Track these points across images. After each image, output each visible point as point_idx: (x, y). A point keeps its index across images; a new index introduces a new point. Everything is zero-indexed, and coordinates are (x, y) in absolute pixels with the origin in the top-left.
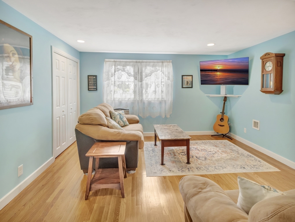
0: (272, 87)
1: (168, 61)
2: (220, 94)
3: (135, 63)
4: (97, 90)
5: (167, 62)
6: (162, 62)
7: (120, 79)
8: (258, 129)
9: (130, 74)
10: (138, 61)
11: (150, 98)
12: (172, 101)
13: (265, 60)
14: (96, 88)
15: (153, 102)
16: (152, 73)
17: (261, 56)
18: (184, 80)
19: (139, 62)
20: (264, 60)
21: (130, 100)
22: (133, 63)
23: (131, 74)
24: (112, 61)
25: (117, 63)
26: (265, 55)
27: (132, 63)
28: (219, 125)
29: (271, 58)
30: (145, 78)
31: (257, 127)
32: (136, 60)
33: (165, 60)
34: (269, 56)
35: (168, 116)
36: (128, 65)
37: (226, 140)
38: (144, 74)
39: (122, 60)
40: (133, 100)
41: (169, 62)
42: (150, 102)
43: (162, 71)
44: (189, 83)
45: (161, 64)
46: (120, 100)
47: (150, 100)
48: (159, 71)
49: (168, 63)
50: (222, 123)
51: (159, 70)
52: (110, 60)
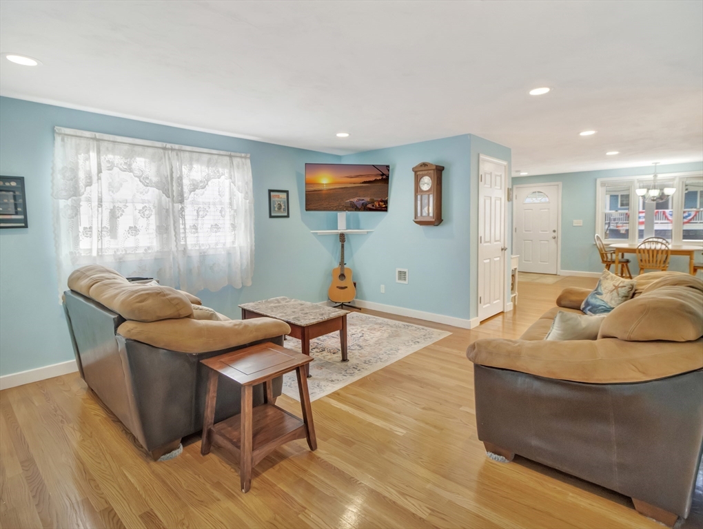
0: (431, 215)
1: (243, 155)
2: (337, 229)
3: (162, 151)
4: (26, 226)
5: (241, 157)
6: (230, 156)
7: (116, 192)
8: (406, 282)
9: (147, 181)
10: (169, 146)
11: (203, 244)
12: (253, 248)
13: (421, 173)
14: (25, 221)
15: (211, 252)
16: (208, 181)
17: (415, 166)
18: (274, 201)
19: (172, 149)
20: (418, 173)
21: (150, 251)
22: (156, 150)
23: (151, 180)
24: (88, 138)
25: (106, 144)
26: (421, 166)
27: (150, 151)
28: (337, 287)
29: (430, 171)
30: (191, 192)
31: (405, 280)
32: (164, 144)
33: (236, 152)
34: (426, 168)
35: (249, 284)
36: (140, 155)
37: (354, 312)
38: (186, 182)
39: (119, 139)
40: (157, 252)
41: (245, 158)
42: (204, 253)
43: (231, 178)
44: (283, 207)
45: (227, 159)
46: (119, 253)
47: (203, 248)
48: (223, 177)
49: (243, 160)
50: (343, 284)
51: (223, 174)
52: (79, 133)
